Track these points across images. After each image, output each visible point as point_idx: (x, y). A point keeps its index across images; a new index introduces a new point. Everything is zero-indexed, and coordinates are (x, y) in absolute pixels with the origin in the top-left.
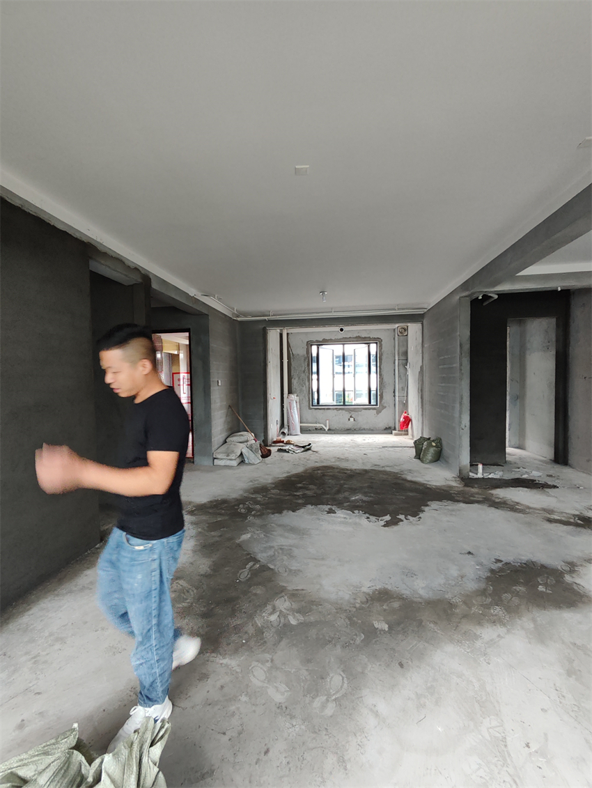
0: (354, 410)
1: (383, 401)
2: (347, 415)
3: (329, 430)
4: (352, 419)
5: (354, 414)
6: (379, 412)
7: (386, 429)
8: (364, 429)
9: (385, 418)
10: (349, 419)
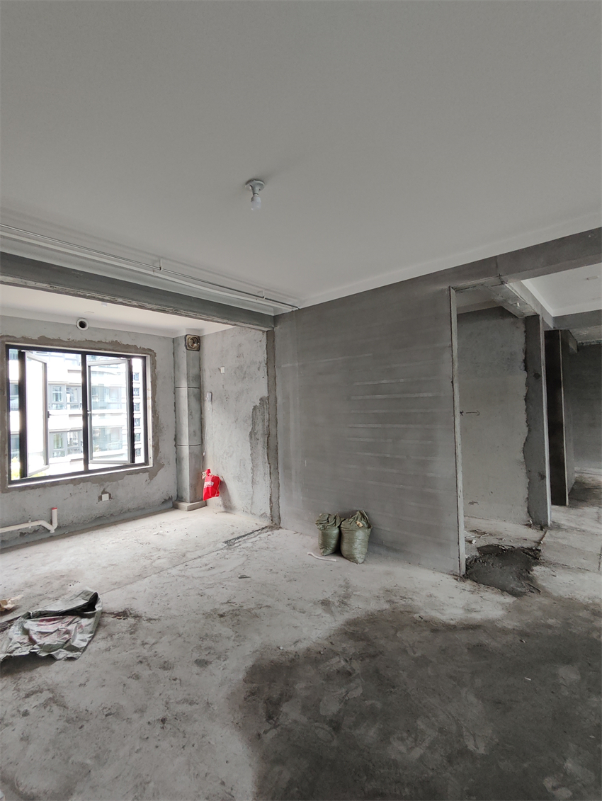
0: (111, 478)
1: (160, 455)
2: (96, 490)
3: (59, 528)
4: (106, 497)
5: (109, 487)
6: (152, 473)
7: (165, 501)
8: (129, 510)
9: (163, 484)
10: (100, 498)
